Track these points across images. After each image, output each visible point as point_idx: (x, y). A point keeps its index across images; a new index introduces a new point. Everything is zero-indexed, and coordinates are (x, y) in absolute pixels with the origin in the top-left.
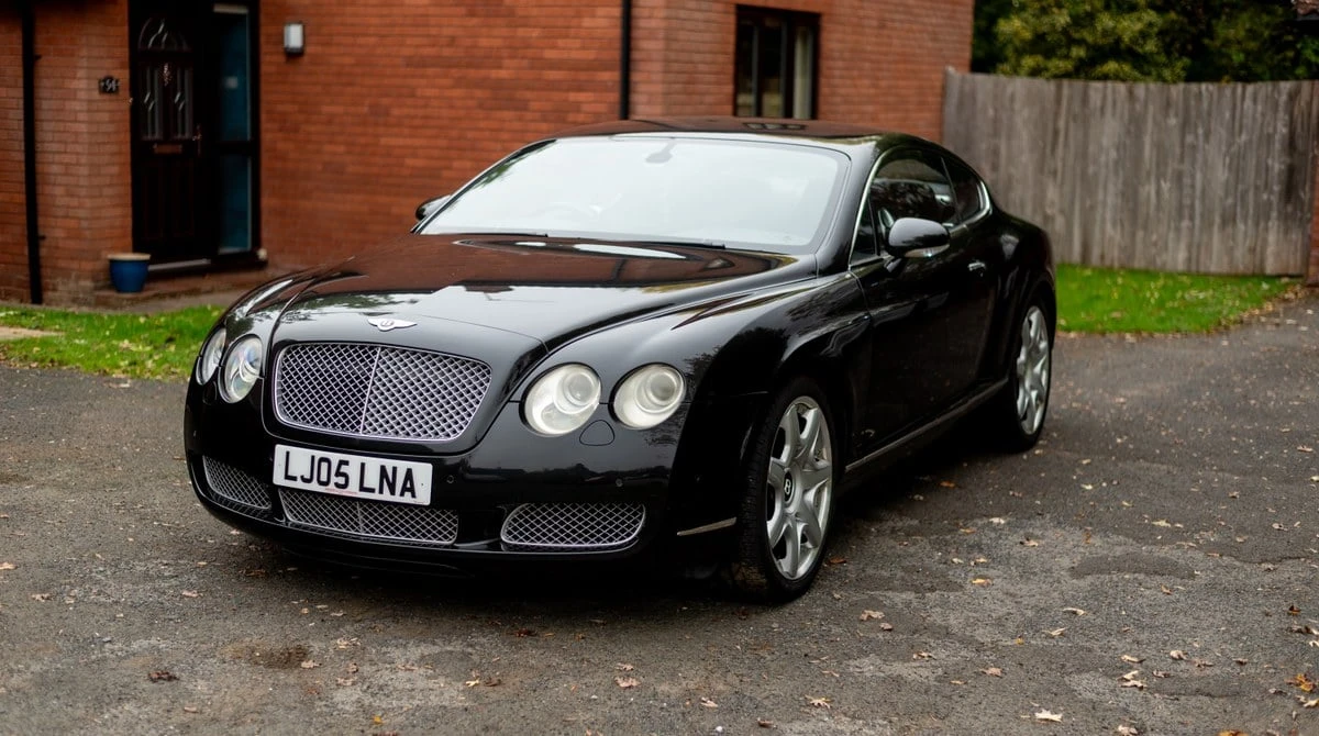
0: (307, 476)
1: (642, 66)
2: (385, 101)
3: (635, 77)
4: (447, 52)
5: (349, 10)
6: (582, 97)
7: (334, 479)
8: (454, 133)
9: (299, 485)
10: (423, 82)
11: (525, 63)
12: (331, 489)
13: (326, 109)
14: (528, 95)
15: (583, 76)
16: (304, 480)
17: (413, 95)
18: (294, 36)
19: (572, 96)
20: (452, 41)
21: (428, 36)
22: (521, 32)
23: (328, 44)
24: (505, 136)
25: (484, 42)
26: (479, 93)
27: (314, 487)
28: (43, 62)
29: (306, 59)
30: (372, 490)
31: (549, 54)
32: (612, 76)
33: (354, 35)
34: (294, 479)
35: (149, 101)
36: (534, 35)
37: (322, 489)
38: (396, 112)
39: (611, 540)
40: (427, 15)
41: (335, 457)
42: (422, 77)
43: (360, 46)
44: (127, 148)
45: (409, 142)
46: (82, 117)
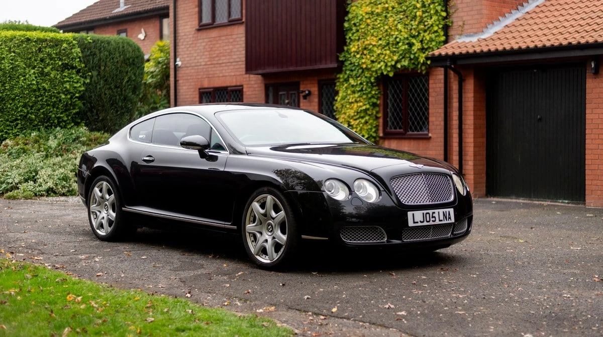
0: (422, 220)
7: (432, 219)
9: (420, 224)
12: (431, 223)
16: (421, 222)
27: (425, 223)
30: (442, 220)
34: (417, 222)
37: (428, 224)
41: (431, 212)
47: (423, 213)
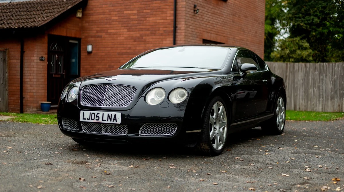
2: (113, 64)
4: (129, 51)
5: (103, 41)
7: (96, 118)
12: (95, 121)
13: (97, 66)
16: (88, 119)
17: (120, 62)
18: (90, 48)
20: (130, 48)
21: (124, 47)
22: (147, 45)
23: (98, 50)
25: (138, 48)
27: (90, 121)
28: (26, 53)
29: (92, 54)
30: (105, 120)
33: (105, 47)
34: (85, 119)
35: (52, 64)
37: (92, 121)
38: (115, 67)
39: (168, 133)
40: (123, 42)
41: (96, 112)
42: (122, 57)
43: (107, 50)
44: (46, 75)
46: (35, 66)
47: (90, 113)
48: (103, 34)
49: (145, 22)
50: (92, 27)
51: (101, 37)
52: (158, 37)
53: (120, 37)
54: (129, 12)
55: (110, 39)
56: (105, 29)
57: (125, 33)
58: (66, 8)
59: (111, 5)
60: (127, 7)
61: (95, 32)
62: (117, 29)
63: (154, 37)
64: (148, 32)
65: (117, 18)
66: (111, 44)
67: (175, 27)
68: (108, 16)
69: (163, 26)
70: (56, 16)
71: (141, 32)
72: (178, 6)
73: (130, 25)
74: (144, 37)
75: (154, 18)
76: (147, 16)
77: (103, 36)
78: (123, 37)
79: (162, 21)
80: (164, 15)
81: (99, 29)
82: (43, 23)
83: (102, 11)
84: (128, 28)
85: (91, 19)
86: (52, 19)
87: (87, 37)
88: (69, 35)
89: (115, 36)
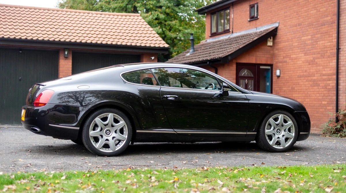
1: (341, 74)
2: (294, 86)
3: (340, 76)
4: (305, 74)
5: (288, 66)
6: (330, 82)
8: (306, 93)
10: (301, 81)
11: (319, 75)
13: (284, 89)
14: (320, 82)
15: (330, 77)
17: (299, 84)
18: (278, 73)
19: (328, 82)
20: (306, 71)
21: (302, 70)
22: (318, 68)
23: (284, 74)
24: (315, 93)
25: (311, 71)
26: (310, 83)
29: (280, 77)
31: (324, 72)
32: (335, 77)
33: (289, 71)
36: (321, 68)
38: (296, 88)
40: (301, 65)
42: (301, 80)
43: (290, 74)
45: (298, 95)
48: (287, 60)
49: (316, 45)
50: (280, 53)
51: (286, 62)
52: (326, 59)
53: (299, 61)
54: (305, 38)
55: (292, 63)
56: (289, 54)
57: (303, 58)
58: (252, 39)
59: (293, 33)
60: (304, 33)
61: (282, 57)
62: (297, 54)
63: (323, 60)
64: (319, 55)
65: (297, 44)
66: (292, 68)
67: (338, 49)
68: (291, 43)
69: (329, 49)
70: (241, 47)
71: (314, 56)
72: (341, 29)
73: (306, 50)
74: (316, 60)
75: (323, 42)
76: (318, 40)
77: (287, 61)
78: (301, 61)
79: (329, 44)
80: (331, 38)
81: (285, 55)
82: (227, 54)
83: (286, 39)
84: (304, 52)
85: (279, 47)
86: (236, 50)
87: (277, 63)
88: (258, 62)
89: (296, 60)
